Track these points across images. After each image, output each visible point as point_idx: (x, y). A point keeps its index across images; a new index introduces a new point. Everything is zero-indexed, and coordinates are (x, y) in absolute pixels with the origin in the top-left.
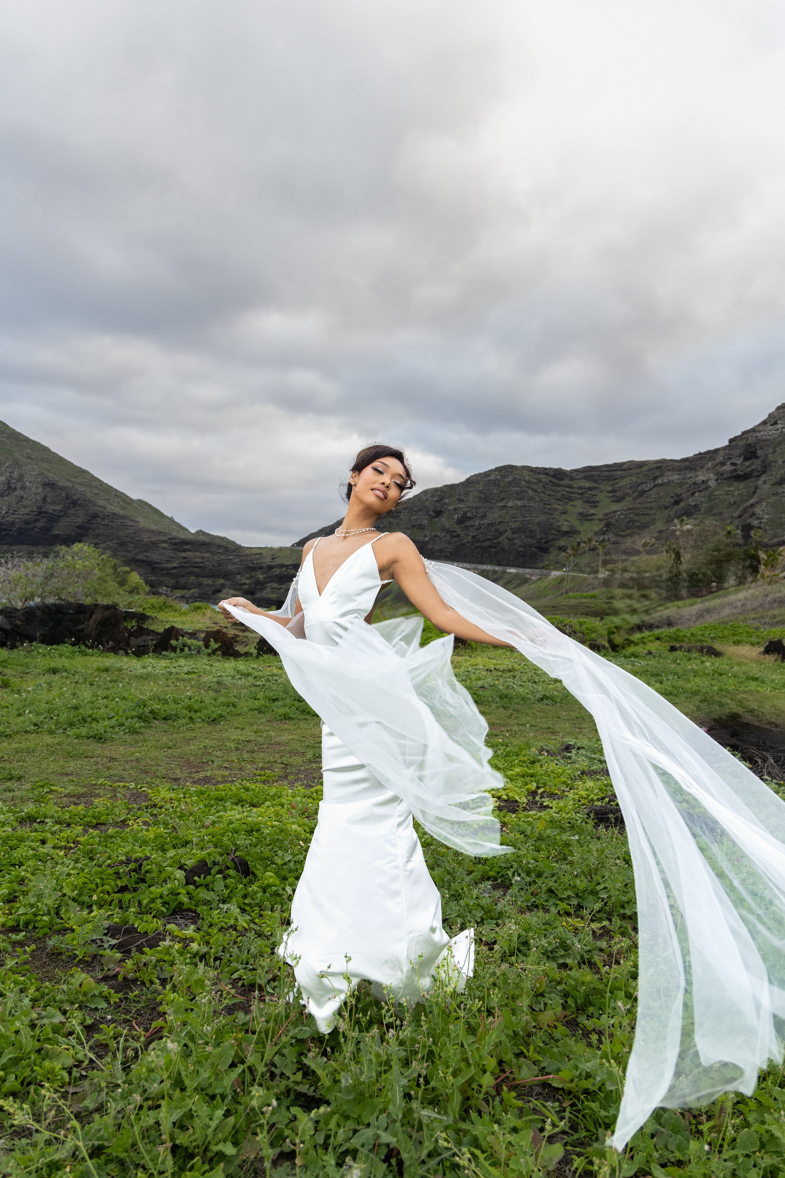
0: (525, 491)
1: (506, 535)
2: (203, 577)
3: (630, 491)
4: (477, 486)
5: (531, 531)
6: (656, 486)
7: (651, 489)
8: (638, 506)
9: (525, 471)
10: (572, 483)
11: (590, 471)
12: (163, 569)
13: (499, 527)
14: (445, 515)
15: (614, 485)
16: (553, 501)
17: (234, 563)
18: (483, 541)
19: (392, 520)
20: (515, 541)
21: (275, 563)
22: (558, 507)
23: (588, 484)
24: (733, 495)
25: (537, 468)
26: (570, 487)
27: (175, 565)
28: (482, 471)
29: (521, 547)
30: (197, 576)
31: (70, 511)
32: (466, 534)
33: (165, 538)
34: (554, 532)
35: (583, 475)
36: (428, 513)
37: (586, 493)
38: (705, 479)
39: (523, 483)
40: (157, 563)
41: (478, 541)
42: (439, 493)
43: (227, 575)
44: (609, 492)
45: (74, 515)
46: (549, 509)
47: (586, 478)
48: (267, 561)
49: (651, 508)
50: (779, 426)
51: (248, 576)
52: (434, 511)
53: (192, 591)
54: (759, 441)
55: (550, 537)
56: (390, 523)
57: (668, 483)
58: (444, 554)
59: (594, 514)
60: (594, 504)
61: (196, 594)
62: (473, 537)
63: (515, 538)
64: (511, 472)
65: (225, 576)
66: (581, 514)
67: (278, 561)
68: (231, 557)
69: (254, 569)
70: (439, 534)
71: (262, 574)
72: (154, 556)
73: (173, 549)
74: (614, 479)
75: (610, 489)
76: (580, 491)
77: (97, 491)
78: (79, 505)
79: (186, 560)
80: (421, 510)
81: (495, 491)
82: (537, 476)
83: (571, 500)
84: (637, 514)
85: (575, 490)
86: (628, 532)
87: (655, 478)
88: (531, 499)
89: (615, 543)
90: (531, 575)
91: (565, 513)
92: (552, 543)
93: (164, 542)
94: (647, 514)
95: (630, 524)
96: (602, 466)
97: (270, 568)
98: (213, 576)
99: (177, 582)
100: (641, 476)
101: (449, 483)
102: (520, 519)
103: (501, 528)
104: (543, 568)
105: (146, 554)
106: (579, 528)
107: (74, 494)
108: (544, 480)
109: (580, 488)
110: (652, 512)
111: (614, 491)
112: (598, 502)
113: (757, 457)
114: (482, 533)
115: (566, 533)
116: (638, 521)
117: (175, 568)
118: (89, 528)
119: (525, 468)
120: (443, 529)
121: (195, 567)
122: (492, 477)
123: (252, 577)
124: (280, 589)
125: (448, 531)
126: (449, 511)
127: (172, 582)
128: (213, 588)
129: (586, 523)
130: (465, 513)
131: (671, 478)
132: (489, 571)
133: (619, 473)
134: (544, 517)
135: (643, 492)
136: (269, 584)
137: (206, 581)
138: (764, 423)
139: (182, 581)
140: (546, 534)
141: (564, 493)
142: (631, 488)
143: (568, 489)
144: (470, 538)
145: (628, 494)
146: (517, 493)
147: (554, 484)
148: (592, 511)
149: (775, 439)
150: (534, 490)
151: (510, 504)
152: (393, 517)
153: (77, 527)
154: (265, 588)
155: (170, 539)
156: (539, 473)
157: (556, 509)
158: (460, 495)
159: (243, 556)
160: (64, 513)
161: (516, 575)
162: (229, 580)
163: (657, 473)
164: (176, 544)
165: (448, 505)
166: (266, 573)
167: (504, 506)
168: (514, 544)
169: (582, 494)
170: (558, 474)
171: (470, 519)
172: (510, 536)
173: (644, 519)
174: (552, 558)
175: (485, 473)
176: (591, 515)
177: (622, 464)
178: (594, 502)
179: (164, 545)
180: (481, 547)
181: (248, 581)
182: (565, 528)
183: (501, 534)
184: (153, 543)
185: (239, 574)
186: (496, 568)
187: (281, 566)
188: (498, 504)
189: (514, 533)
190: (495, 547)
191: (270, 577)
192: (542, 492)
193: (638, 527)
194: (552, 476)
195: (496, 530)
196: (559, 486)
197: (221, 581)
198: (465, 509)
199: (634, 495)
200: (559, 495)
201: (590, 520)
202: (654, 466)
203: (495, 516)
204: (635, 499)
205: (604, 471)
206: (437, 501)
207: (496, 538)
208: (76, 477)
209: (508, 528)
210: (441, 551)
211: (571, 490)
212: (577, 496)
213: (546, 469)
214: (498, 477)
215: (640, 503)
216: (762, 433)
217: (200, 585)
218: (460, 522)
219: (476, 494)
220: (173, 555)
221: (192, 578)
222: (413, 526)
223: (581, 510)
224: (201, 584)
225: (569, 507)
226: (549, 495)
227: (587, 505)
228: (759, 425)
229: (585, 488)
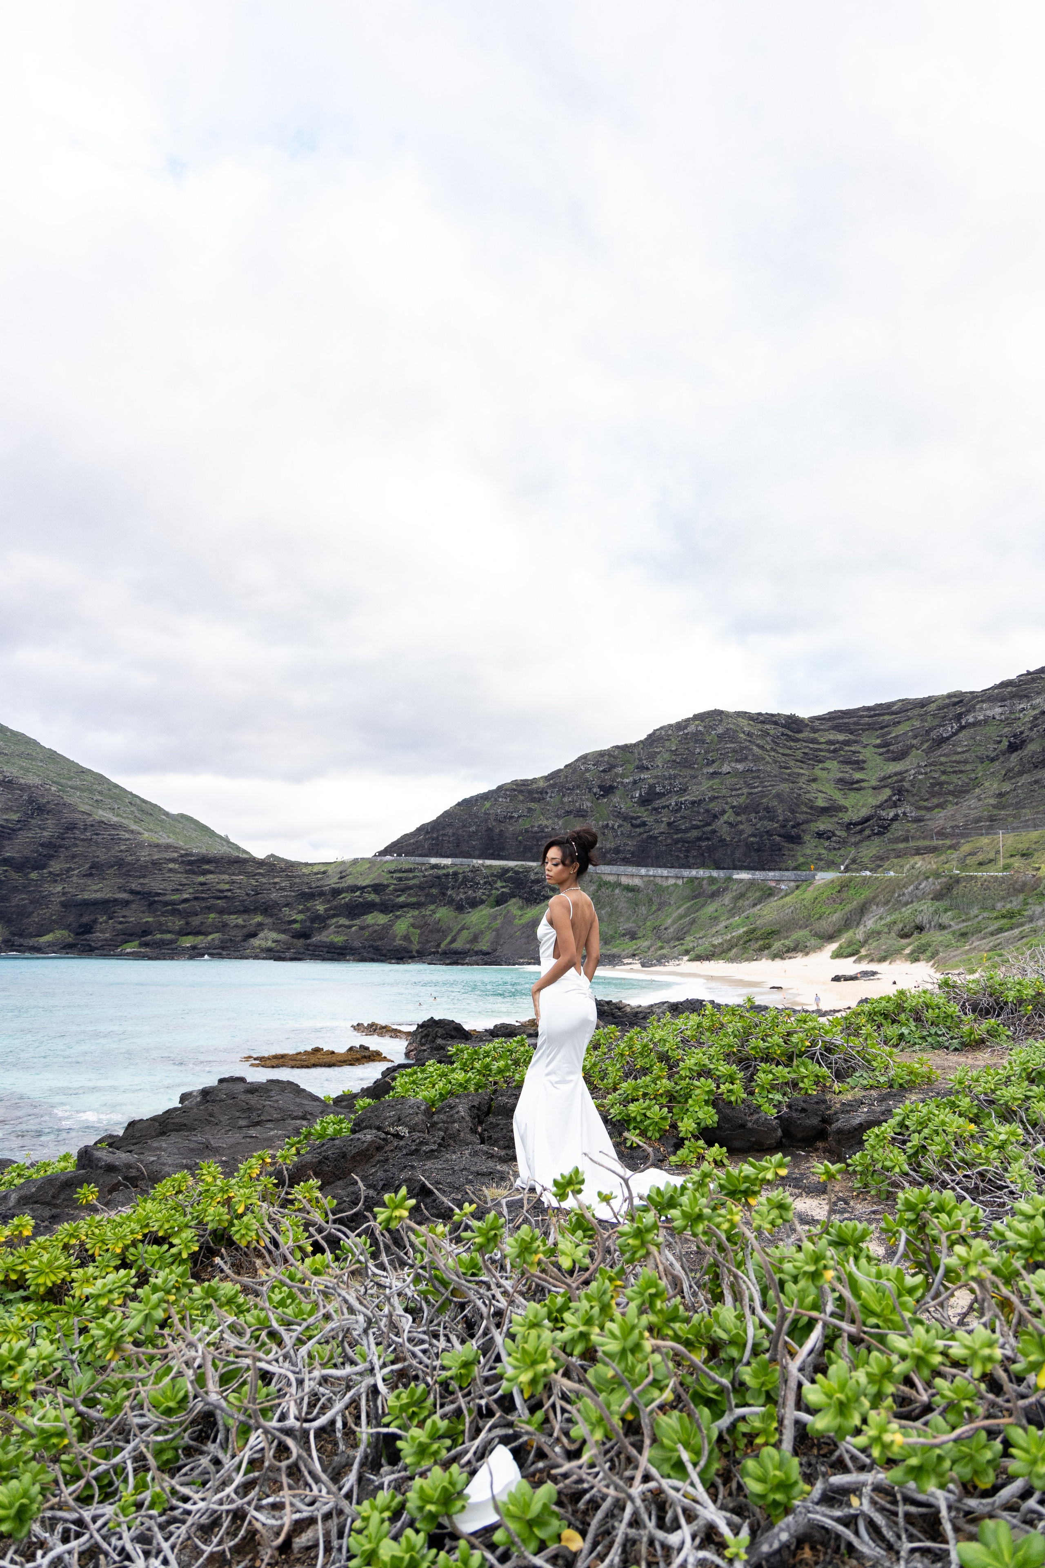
0: (746, 747)
1: (725, 817)
2: (230, 914)
3: (914, 742)
4: (667, 744)
5: (767, 809)
6: (962, 728)
7: (954, 734)
8: (943, 759)
9: (740, 719)
10: (816, 735)
11: (839, 718)
12: (166, 904)
13: (711, 806)
14: (618, 793)
16: (792, 763)
17: (282, 889)
18: (686, 831)
19: (532, 805)
20: (741, 827)
21: (344, 885)
22: (802, 771)
23: (841, 737)
25: (760, 714)
26: (814, 741)
27: (186, 896)
28: (673, 721)
29: (754, 835)
30: (221, 912)
31: (33, 821)
32: (657, 821)
33: (176, 855)
34: (805, 809)
35: (830, 724)
36: (590, 789)
37: (841, 749)
39: (742, 735)
40: (158, 894)
41: (678, 831)
42: (606, 758)
43: (267, 909)
45: (39, 827)
46: (789, 775)
47: (837, 728)
48: (332, 881)
49: (966, 762)
51: (301, 907)
52: (601, 787)
53: (210, 937)
55: (801, 817)
56: (530, 810)
57: (986, 721)
58: (621, 856)
59: (863, 781)
60: (859, 765)
61: (217, 942)
62: (669, 824)
63: (741, 822)
64: (721, 721)
65: (266, 910)
66: (841, 780)
67: (349, 881)
68: (277, 880)
69: (311, 896)
70: (611, 823)
71: (322, 903)
72: (154, 884)
73: (187, 872)
74: (882, 728)
75: (878, 741)
76: (832, 747)
77: (100, 798)
78: (48, 812)
79: (205, 888)
80: (578, 787)
81: (698, 750)
82: (760, 726)
83: (820, 761)
84: (944, 773)
86: (935, 801)
87: (959, 717)
88: (758, 759)
89: (918, 820)
90: (778, 881)
91: (814, 780)
92: (804, 827)
93: (173, 860)
94: (961, 772)
95: (937, 788)
96: (858, 709)
97: (336, 892)
98: (246, 911)
99: (187, 923)
100: (929, 718)
101: (621, 743)
102: (745, 791)
103: (715, 807)
104: (795, 869)
105: (142, 881)
106: (843, 802)
107: (43, 796)
108: (772, 732)
109: (830, 742)
110: (968, 767)
111: (886, 745)
112: (864, 762)
114: (683, 817)
115: (824, 810)
116: (948, 783)
117: (186, 901)
118: (61, 846)
119: (739, 714)
120: (619, 815)
121: (219, 898)
122: (691, 729)
123: (308, 909)
124: (350, 927)
125: (626, 818)
126: (625, 786)
127: (179, 923)
128: (245, 931)
129: (852, 794)
130: (652, 787)
131: (990, 713)
132: (703, 879)
133: (887, 717)
134: (785, 787)
135: (941, 741)
136: (335, 920)
137: (234, 920)
139: (196, 921)
140: (793, 812)
141: (806, 751)
142: (915, 737)
143: (811, 746)
144: (663, 827)
145: (913, 746)
146: (734, 751)
147: (790, 738)
148: (858, 776)
150: (761, 747)
151: (726, 768)
152: (533, 800)
153: (42, 845)
154: (326, 927)
155: (182, 856)
156: (763, 722)
157: (799, 774)
158: (640, 760)
159: (299, 877)
160: (23, 824)
161: (752, 883)
162: (271, 916)
164: (191, 863)
165: (623, 776)
166: (329, 901)
167: (715, 773)
168: (741, 832)
169: (835, 751)
170: (792, 724)
171: (661, 795)
172: (732, 819)
173: (957, 780)
174: (808, 852)
175: (678, 723)
176: (858, 782)
178: (857, 762)
179: (171, 866)
180: (685, 841)
181: (299, 917)
182: (821, 803)
183: (715, 817)
184: (154, 863)
185: (287, 905)
186: (715, 874)
187: (353, 889)
188: (705, 771)
189: (737, 814)
190: (708, 839)
191: (335, 908)
193: (951, 793)
194: (783, 726)
195: (707, 811)
196: (797, 740)
197: (259, 919)
198: (651, 781)
199: (925, 747)
200: (799, 755)
201: (859, 789)
202: (947, 701)
203: (701, 788)
204: (928, 752)
205: (862, 717)
206: (604, 771)
207: (709, 824)
208: (70, 779)
209: (727, 807)
210: (617, 851)
211: (816, 746)
212: (828, 755)
213: (772, 715)
214: (700, 728)
215: (944, 755)
217: (223, 927)
218: (644, 801)
219: (667, 756)
220: (185, 881)
221: (212, 916)
222: (568, 813)
223: (841, 775)
224: (225, 925)
225: (818, 772)
226: (783, 755)
227: (847, 768)
229: (838, 742)
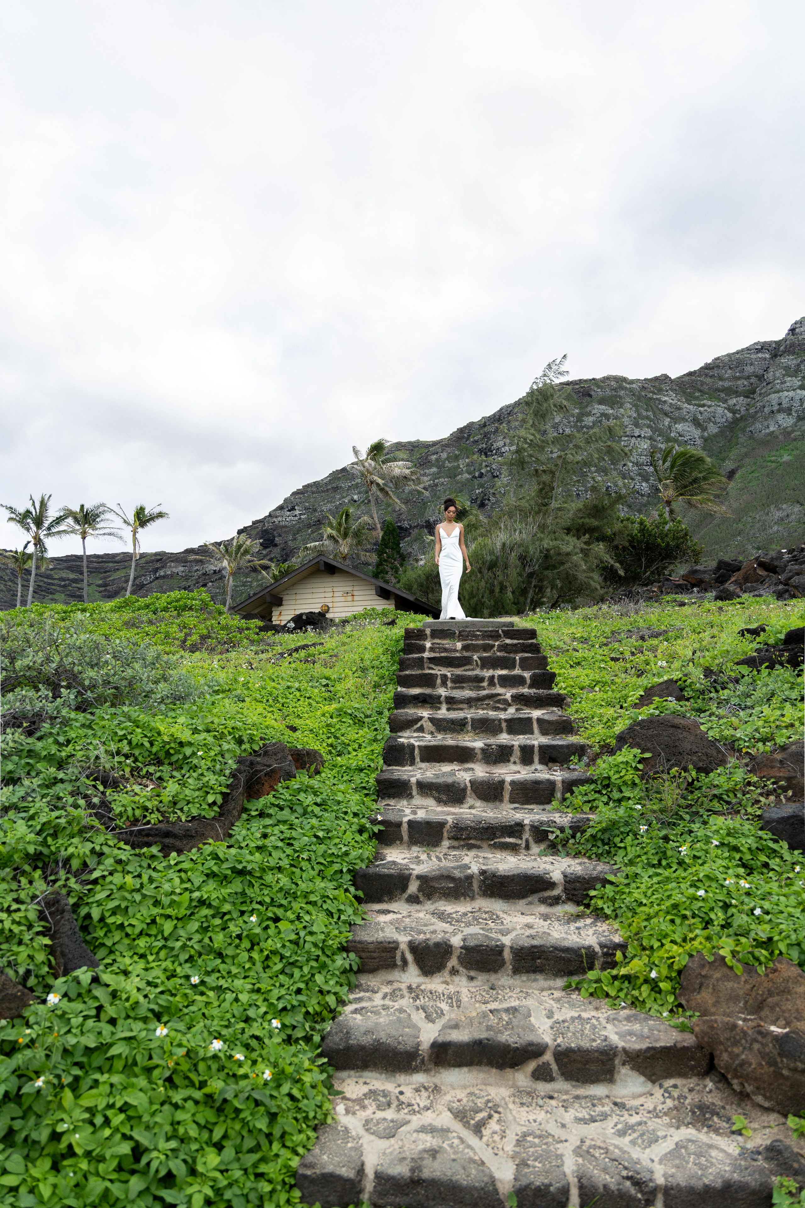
15: (105, 578)
24: (251, 587)
38: (217, 569)
44: (99, 586)
50: (297, 512)
54: (276, 527)
85: (56, 582)
113: (276, 545)
138: (281, 508)
149: (294, 526)
163: (158, 565)
177: (114, 556)
192: (10, 580)
216: (280, 519)
228: (275, 510)
